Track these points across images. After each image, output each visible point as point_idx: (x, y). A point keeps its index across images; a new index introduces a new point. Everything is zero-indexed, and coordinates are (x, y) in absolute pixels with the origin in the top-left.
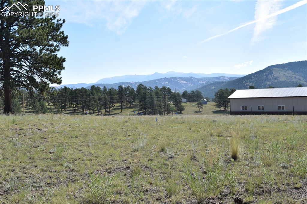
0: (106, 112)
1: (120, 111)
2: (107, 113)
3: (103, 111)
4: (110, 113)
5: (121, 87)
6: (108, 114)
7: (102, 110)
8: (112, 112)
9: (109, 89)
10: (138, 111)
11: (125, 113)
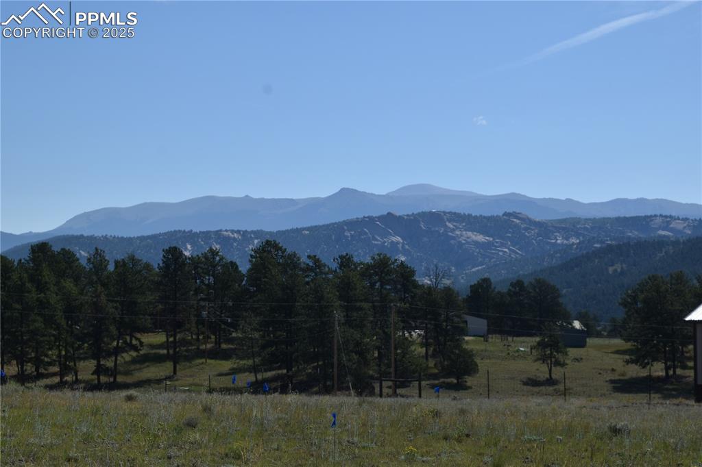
0: (99, 370)
1: (165, 369)
2: (103, 379)
3: (86, 369)
4: (120, 379)
5: (173, 255)
6: (107, 381)
7: (81, 365)
8: (127, 373)
9: (116, 263)
10: (254, 369)
11: (190, 380)
